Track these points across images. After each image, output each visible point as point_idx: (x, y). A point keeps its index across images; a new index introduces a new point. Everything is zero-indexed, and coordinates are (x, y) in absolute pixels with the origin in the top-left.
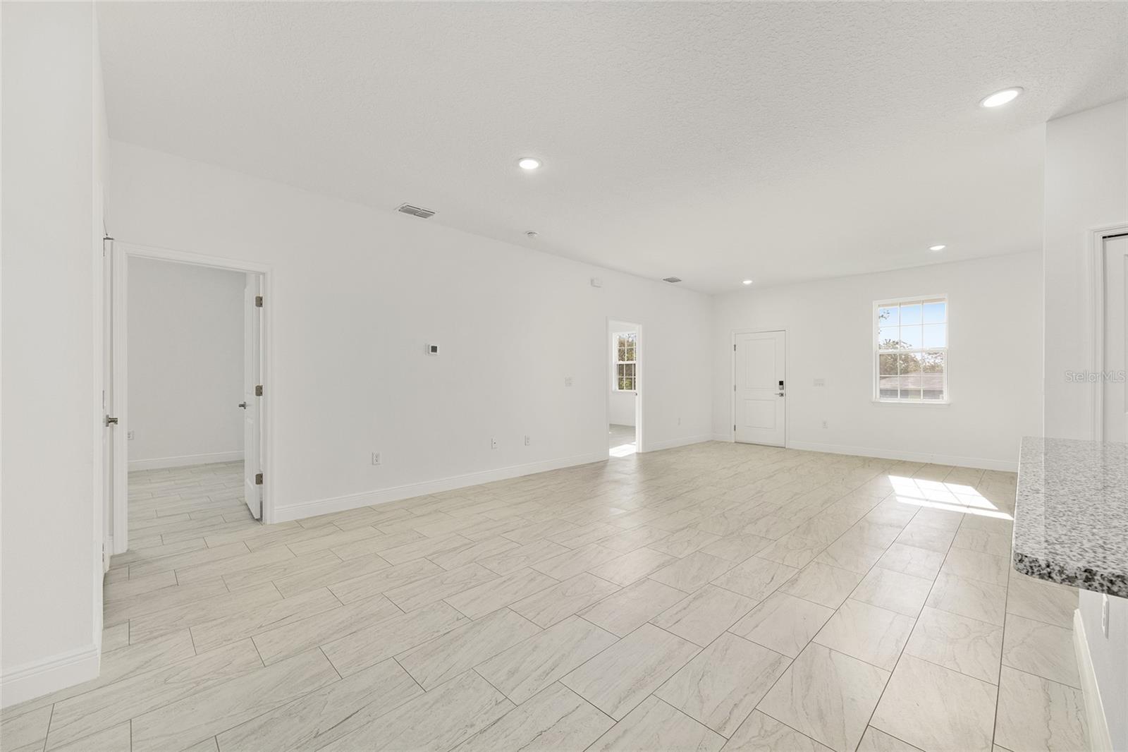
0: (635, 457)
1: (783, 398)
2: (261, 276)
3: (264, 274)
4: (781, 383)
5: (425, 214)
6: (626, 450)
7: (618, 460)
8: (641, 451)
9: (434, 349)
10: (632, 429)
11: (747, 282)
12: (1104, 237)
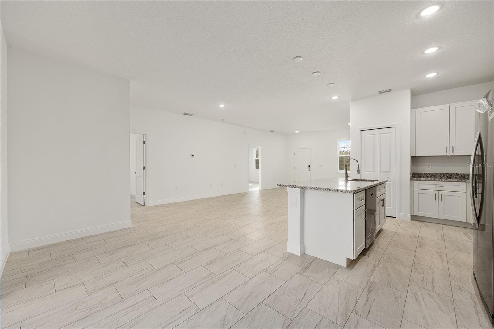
0: (258, 191)
1: (310, 171)
2: (144, 135)
3: (145, 135)
4: (309, 166)
5: (190, 115)
6: (256, 189)
7: (253, 192)
8: (261, 189)
9: (193, 155)
10: (258, 183)
11: (297, 132)
12: (361, 131)
